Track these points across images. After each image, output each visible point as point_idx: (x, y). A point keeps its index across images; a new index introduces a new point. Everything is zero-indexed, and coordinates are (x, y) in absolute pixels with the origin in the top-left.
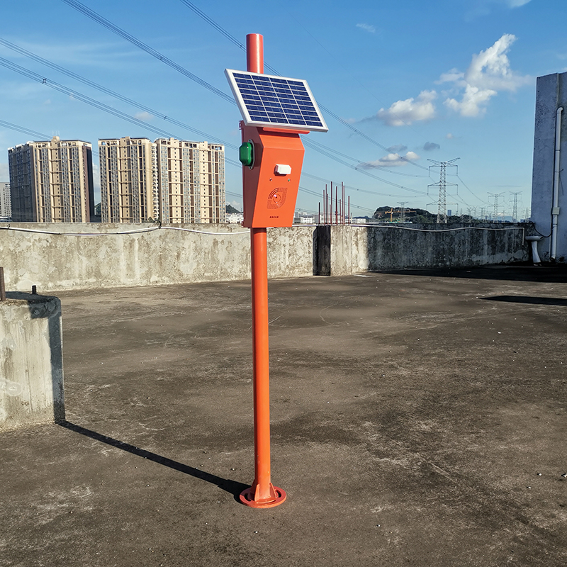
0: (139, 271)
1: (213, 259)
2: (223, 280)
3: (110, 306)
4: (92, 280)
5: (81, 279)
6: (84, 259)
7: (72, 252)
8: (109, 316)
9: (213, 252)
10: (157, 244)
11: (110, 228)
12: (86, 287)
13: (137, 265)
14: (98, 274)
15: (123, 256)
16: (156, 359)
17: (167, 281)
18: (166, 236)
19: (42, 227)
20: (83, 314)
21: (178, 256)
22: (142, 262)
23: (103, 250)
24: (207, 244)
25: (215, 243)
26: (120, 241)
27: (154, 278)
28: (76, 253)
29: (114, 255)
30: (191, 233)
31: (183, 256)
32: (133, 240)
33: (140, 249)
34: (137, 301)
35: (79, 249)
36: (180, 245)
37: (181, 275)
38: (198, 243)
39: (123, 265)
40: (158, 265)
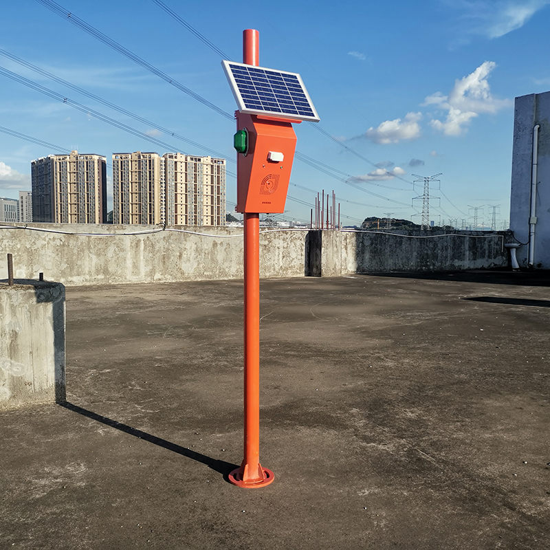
0: (144, 269)
1: (212, 259)
2: (221, 279)
3: (115, 300)
4: (101, 276)
5: (91, 275)
6: (94, 257)
7: (83, 250)
8: (115, 309)
9: (212, 253)
10: (160, 245)
11: (118, 229)
12: (94, 283)
13: (142, 264)
14: (106, 272)
15: (129, 255)
16: (155, 347)
17: (169, 279)
18: (169, 237)
19: (56, 227)
20: (91, 306)
21: (180, 256)
22: (147, 261)
23: (112, 249)
24: (207, 246)
25: (215, 244)
26: (127, 241)
27: (157, 276)
28: (86, 252)
29: (121, 254)
30: (193, 236)
31: (184, 256)
32: (139, 241)
33: (145, 249)
34: (140, 296)
35: (89, 248)
36: (182, 246)
37: (183, 273)
38: (199, 245)
39: (129, 263)
40: (161, 264)
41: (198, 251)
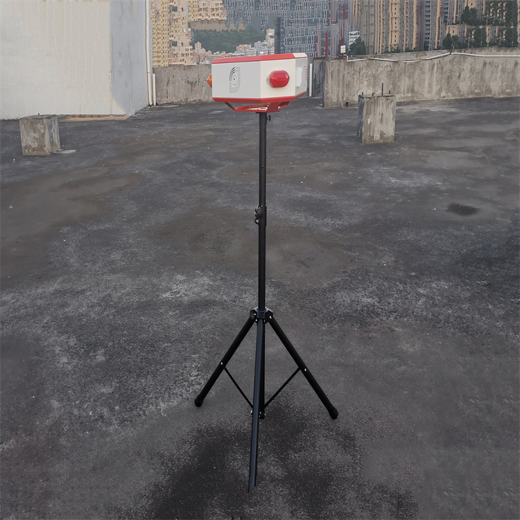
41: (472, 71)
